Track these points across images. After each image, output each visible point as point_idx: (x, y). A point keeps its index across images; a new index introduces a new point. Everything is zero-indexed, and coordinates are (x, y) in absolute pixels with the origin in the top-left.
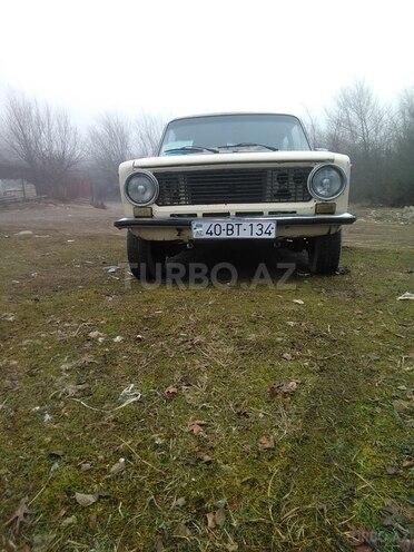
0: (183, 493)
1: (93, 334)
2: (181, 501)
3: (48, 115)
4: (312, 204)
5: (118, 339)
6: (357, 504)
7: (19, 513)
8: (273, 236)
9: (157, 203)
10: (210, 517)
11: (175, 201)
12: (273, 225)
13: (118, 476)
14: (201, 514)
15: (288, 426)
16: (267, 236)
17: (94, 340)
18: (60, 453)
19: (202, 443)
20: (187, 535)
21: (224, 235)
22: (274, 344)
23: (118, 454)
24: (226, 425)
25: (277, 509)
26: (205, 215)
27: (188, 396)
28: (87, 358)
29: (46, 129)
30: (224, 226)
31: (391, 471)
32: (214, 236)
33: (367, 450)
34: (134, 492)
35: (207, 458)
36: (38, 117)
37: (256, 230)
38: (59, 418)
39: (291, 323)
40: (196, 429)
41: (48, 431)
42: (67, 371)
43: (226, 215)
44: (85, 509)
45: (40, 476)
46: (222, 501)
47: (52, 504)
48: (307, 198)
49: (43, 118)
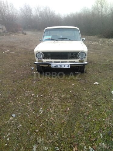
0: (51, 130)
1: (33, 95)
2: (50, 131)
3: (7, 3)
4: (78, 60)
5: (37, 96)
6: (74, 132)
7: (28, 133)
8: (69, 67)
9: (43, 59)
10: (54, 134)
11: (48, 58)
12: (69, 65)
13: (41, 127)
14: (53, 133)
15: (67, 118)
16: (68, 68)
17: (33, 96)
18: (32, 123)
19: (53, 121)
20: (51, 136)
21: (58, 67)
22: (67, 98)
23: (41, 123)
24: (57, 118)
25: (63, 132)
26: (54, 62)
27: (51, 111)
28: (32, 102)
29: (7, 9)
30: (58, 65)
31: (80, 127)
32: (56, 67)
33: (78, 123)
34: (44, 130)
35: (54, 124)
36: (4, 4)
37: (66, 66)
38: (30, 116)
39: (71, 92)
40: (52, 118)
41: (29, 118)
42: (30, 105)
43: (59, 62)
44: (37, 132)
45: (30, 127)
46: (56, 131)
47: (32, 131)
48: (77, 58)
49: (5, 4)
